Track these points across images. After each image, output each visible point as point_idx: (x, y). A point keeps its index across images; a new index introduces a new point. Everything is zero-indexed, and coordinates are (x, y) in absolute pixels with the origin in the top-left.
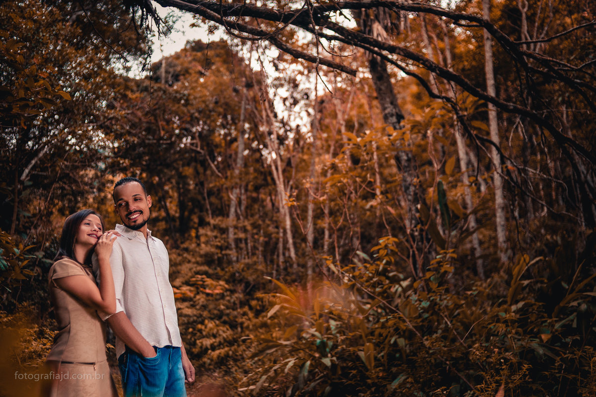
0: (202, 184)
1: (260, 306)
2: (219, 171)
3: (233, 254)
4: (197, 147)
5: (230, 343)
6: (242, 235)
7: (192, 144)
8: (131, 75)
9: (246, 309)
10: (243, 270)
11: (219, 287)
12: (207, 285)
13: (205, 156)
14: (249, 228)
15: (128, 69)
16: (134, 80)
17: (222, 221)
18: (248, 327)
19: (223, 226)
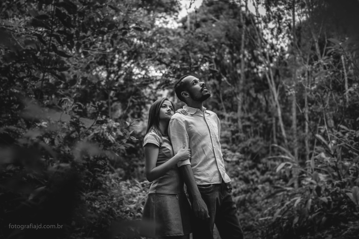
0: (218, 92)
1: (265, 167)
2: (230, 83)
3: (242, 135)
4: (214, 68)
5: (246, 192)
6: (248, 123)
7: (211, 66)
8: (169, 26)
9: (255, 170)
10: (250, 145)
11: (235, 157)
12: (228, 156)
13: (220, 73)
14: (252, 118)
15: (167, 23)
16: (171, 29)
17: (234, 114)
18: (257, 182)
19: (235, 117)
